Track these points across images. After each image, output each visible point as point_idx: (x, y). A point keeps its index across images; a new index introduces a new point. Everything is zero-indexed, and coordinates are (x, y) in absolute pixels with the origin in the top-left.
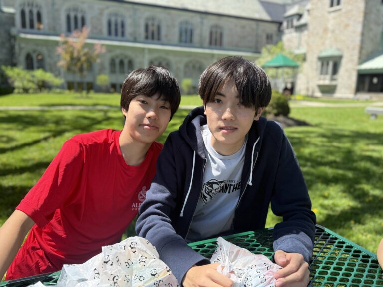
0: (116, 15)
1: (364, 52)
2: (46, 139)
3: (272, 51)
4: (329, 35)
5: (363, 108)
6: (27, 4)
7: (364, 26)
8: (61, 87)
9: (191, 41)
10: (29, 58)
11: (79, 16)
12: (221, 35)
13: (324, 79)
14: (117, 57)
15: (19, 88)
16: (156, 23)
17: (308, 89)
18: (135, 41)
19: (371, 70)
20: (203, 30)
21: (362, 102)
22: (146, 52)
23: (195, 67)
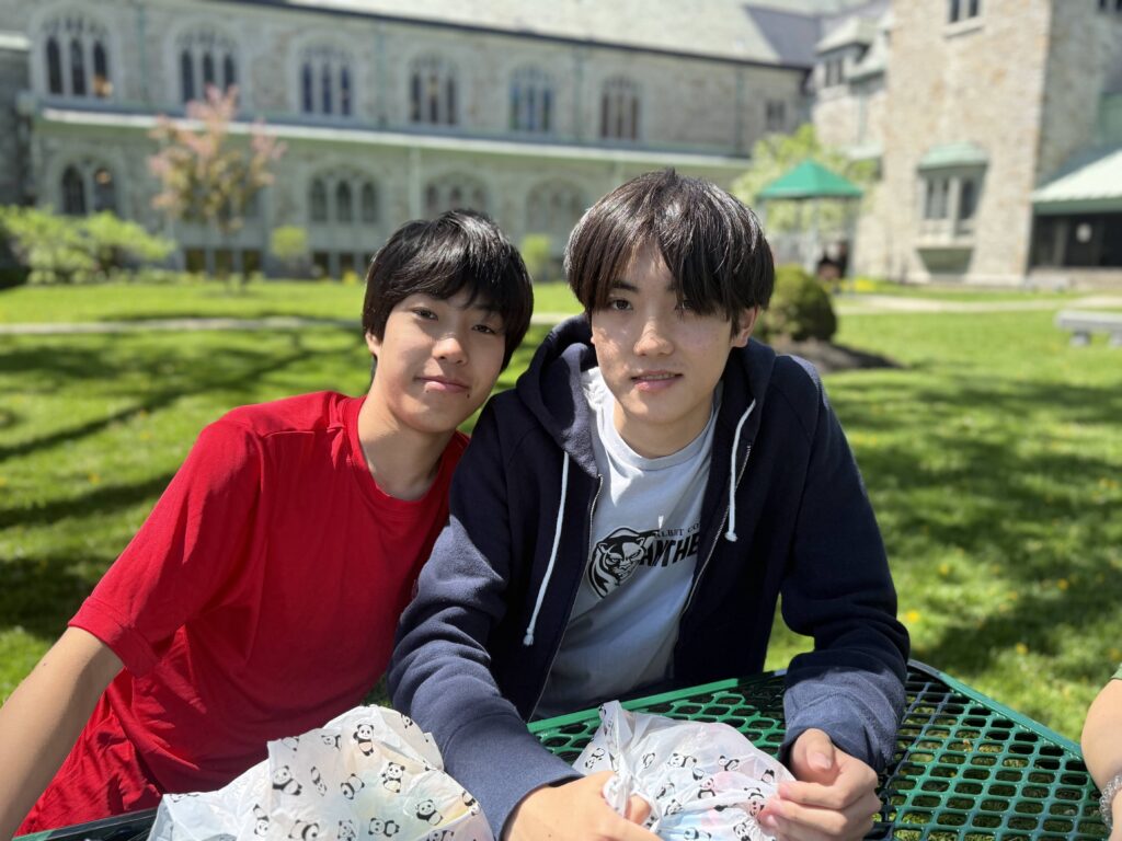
0: (325, 51)
1: (1050, 150)
2: (123, 417)
3: (783, 151)
4: (949, 102)
5: (1053, 312)
6: (63, 23)
7: (1050, 76)
8: (167, 264)
9: (546, 125)
10: (71, 178)
11: (218, 56)
12: (635, 107)
13: (937, 231)
14: (331, 173)
15: (43, 269)
16: (443, 76)
17: (888, 262)
18: (382, 126)
19: (1070, 202)
20: (581, 92)
21: (1049, 296)
22: (415, 157)
23: (559, 199)
